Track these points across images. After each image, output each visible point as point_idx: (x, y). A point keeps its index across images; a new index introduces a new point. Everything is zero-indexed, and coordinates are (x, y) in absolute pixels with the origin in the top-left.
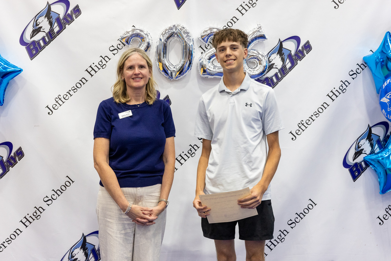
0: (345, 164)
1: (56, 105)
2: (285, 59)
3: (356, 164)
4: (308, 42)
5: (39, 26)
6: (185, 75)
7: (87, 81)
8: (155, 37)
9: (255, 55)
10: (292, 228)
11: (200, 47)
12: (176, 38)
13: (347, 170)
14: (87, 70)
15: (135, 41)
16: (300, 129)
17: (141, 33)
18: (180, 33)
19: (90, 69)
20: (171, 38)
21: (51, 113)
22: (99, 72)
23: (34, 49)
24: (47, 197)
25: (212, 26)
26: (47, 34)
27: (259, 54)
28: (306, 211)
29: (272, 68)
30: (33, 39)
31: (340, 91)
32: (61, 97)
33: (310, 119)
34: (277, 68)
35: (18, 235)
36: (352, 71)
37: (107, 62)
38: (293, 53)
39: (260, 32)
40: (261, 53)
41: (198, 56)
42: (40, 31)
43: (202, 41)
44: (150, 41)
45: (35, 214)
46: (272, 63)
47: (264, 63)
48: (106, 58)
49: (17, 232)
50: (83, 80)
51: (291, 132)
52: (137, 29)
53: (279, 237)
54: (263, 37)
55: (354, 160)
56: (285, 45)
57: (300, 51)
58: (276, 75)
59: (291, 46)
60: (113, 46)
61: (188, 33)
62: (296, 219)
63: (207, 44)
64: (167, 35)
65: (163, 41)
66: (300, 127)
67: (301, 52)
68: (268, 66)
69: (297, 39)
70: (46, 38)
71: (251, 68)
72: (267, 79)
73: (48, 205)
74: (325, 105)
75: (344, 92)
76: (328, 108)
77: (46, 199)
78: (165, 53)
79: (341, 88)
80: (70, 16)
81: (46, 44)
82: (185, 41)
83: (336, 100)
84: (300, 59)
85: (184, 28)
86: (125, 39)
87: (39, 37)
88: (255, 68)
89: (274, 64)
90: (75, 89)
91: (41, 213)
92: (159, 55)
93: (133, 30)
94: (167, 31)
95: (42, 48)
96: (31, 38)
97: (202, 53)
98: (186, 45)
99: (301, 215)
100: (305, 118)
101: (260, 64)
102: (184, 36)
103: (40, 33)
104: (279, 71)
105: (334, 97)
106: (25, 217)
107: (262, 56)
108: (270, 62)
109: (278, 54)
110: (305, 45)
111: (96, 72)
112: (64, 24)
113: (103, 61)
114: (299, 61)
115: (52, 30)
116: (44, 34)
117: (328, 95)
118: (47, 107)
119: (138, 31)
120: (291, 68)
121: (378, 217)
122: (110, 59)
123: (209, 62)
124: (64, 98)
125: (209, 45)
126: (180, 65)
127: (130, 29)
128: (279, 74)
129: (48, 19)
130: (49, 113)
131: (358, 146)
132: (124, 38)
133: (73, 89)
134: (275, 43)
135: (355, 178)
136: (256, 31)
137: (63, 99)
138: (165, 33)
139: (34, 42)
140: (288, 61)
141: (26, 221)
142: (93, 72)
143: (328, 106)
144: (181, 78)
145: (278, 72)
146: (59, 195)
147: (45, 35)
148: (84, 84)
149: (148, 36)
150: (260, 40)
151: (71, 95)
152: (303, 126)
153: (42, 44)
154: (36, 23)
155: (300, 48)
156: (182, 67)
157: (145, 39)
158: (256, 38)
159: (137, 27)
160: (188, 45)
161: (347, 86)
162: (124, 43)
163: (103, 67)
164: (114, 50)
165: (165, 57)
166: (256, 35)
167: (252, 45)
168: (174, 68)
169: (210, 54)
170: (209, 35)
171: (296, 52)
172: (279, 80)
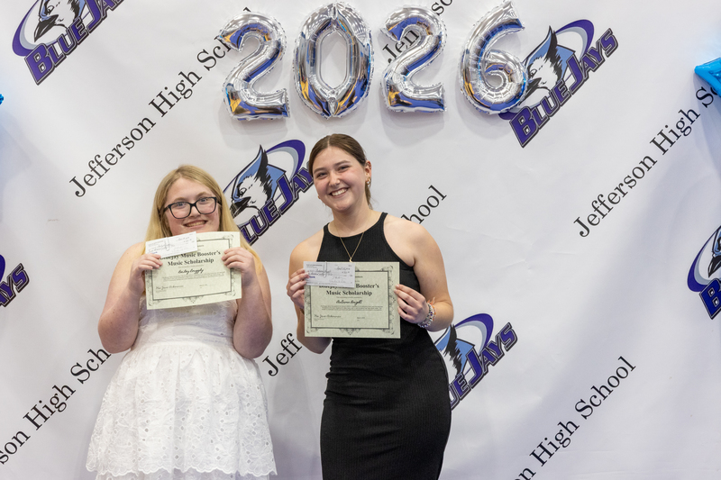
0: (693, 284)
1: (92, 177)
2: (563, 69)
3: (715, 283)
4: (609, 32)
5: (52, 14)
6: (355, 107)
7: (153, 125)
8: (291, 30)
9: (499, 61)
10: (585, 417)
11: (386, 48)
12: (334, 30)
13: (697, 294)
14: (152, 103)
15: (252, 40)
16: (596, 213)
17: (262, 22)
18: (343, 22)
19: (158, 101)
20: (325, 33)
21: (81, 192)
22: (178, 105)
23: (42, 62)
24: (78, 365)
25: (409, 4)
26: (68, 31)
27: (508, 59)
28: (614, 382)
29: (537, 87)
30: (40, 41)
31: (678, 132)
32: (102, 159)
33: (617, 192)
34: (546, 88)
35: (22, 444)
36: (703, 89)
37: (193, 84)
38: (579, 55)
39: (509, 14)
40: (511, 58)
41: (381, 67)
42: (53, 24)
43: (390, 36)
44: (281, 38)
45: (55, 401)
46: (535, 77)
47: (519, 78)
48: (192, 77)
49: (19, 439)
50: (146, 123)
51: (578, 220)
52: (254, 16)
53: (559, 437)
54: (515, 24)
55: (710, 275)
57: (593, 50)
58: (544, 102)
59: (573, 42)
60: (204, 51)
61: (360, 20)
62: (593, 399)
63: (399, 42)
64: (316, 27)
65: (308, 37)
66: (596, 209)
67: (596, 53)
68: (527, 85)
69: (586, 26)
70: (67, 37)
71: (493, 90)
72: (526, 110)
73: (82, 381)
74: (647, 161)
75: (686, 133)
76: (654, 168)
77: (77, 370)
78: (313, 63)
79: (680, 125)
81: (68, 50)
82: (355, 38)
83: (671, 150)
84: (594, 67)
85: (350, 10)
86: (229, 36)
87: (50, 37)
88: (501, 88)
89: (540, 79)
90: (130, 142)
91: (67, 398)
92: (302, 66)
93: (246, 18)
94: (316, 18)
95: (59, 60)
96: (36, 39)
97: (390, 61)
98: (356, 46)
99: (603, 391)
100: (607, 190)
101: (511, 80)
102: (352, 26)
103: (54, 27)
104: (551, 93)
105: (666, 145)
106: (35, 408)
107: (515, 63)
108: (531, 75)
109: (547, 57)
110: (603, 38)
111: (172, 106)
112: (104, 8)
113: (186, 82)
114: (591, 73)
115: (78, 22)
116: (63, 31)
117: (653, 141)
118: (74, 180)
119: (257, 20)
120: (575, 88)
122: (199, 79)
123: (405, 80)
124: (108, 162)
125: (403, 43)
126: (345, 88)
127: (239, 15)
128: (550, 100)
130: (77, 193)
131: (719, 244)
132: (228, 34)
133: (126, 141)
134: (541, 36)
135: (713, 310)
136: (501, 12)
137: (105, 164)
138: (313, 21)
139: (42, 48)
140: (569, 72)
141: (38, 416)
142: (165, 107)
143: (654, 163)
144: (348, 114)
145: (548, 95)
146: (103, 362)
147: (65, 33)
148: (148, 130)
149: (276, 28)
150: (511, 31)
151: (122, 156)
152: (602, 206)
153: (59, 51)
154: (46, 8)
155: (593, 45)
156: (348, 91)
157: (271, 36)
158: (500, 28)
159: (254, 11)
160: (360, 44)
161: (692, 122)
162: (228, 44)
163: (187, 95)
164: (208, 59)
165: (314, 71)
166: (500, 21)
167: (494, 40)
168: (333, 93)
169: (407, 62)
170: (404, 24)
171: (585, 53)
172: (550, 111)
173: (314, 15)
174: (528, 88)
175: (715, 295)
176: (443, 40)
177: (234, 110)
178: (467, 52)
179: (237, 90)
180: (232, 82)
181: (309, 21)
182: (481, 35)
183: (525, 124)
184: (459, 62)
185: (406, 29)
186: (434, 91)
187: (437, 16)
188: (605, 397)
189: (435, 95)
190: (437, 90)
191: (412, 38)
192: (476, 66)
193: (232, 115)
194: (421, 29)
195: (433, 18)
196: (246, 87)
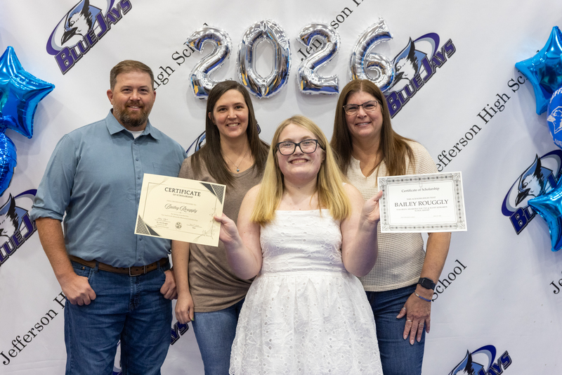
0: (505, 211)
2: (419, 66)
3: (520, 211)
4: (450, 41)
5: (73, 27)
6: (278, 90)
8: (235, 39)
9: (376, 60)
11: (300, 51)
12: (265, 39)
13: (508, 219)
15: (209, 45)
16: (441, 163)
17: (216, 33)
18: (271, 33)
20: (258, 40)
25: (315, 21)
26: (84, 38)
27: (382, 59)
28: (452, 276)
29: (401, 78)
30: (65, 45)
31: (496, 109)
33: (455, 149)
34: (407, 79)
35: (52, 318)
36: (512, 80)
37: (169, 75)
38: (429, 57)
39: (382, 28)
40: (384, 58)
41: (296, 65)
42: (74, 34)
43: (302, 42)
44: (229, 44)
46: (400, 71)
47: (389, 71)
48: (168, 70)
49: (51, 315)
52: (211, 29)
54: (387, 35)
55: (516, 205)
56: (418, 46)
57: (439, 53)
58: (406, 88)
59: (426, 47)
60: (177, 53)
61: (282, 32)
62: (438, 289)
63: (309, 47)
64: (252, 36)
65: (247, 43)
66: (441, 160)
67: (441, 55)
68: (394, 76)
69: (434, 37)
70: (84, 43)
72: (394, 93)
74: (475, 129)
75: (501, 109)
76: (480, 133)
78: (251, 61)
79: (497, 104)
80: (117, 12)
81: (84, 51)
82: (278, 44)
83: (491, 121)
84: (440, 65)
85: (276, 25)
86: (193, 43)
87: (73, 42)
88: (377, 79)
89: (403, 73)
92: (243, 63)
93: (205, 30)
94: (252, 30)
95: (78, 58)
96: (62, 44)
97: (302, 59)
98: (279, 49)
99: (445, 283)
100: (448, 147)
101: (384, 73)
102: (277, 36)
103: (75, 36)
104: (411, 82)
105: (487, 117)
107: (387, 62)
108: (397, 70)
109: (408, 58)
110: (446, 45)
112: (108, 23)
113: (164, 73)
114: (437, 68)
115: (91, 32)
116: (81, 38)
117: (479, 115)
119: (212, 31)
120: (427, 79)
121: (552, 283)
122: (173, 71)
123: (312, 72)
125: (311, 48)
126: (272, 78)
127: (200, 28)
128: (410, 87)
129: (86, 17)
131: (523, 184)
132: (193, 41)
134: (403, 44)
135: (518, 229)
136: (377, 27)
138: (251, 32)
139: (66, 50)
140: (422, 68)
141: (63, 299)
143: (480, 129)
144: (274, 96)
145: (408, 83)
147: (82, 40)
149: (226, 37)
150: (383, 40)
152: (445, 158)
153: (78, 52)
154: (69, 23)
155: (439, 50)
156: (274, 80)
157: (222, 42)
158: (377, 38)
159: (210, 25)
160: (282, 49)
161: (505, 102)
162: (193, 48)
163: (165, 82)
164: (179, 58)
165: (251, 67)
166: (377, 32)
167: (372, 46)
168: (264, 81)
169: (313, 61)
170: (311, 35)
171: (434, 55)
172: (410, 95)
173: (251, 28)
174: (396, 78)
175: (519, 219)
176: (338, 46)
177: (196, 92)
178: (355, 54)
179: (199, 78)
180: (195, 74)
181: (248, 32)
182: (364, 43)
183: (393, 103)
184: (349, 60)
185: (313, 38)
186: (332, 80)
187: (334, 30)
188: (446, 287)
189: (333, 83)
190: (334, 80)
191: (317, 44)
192: (360, 64)
193: (195, 96)
194: (323, 38)
195: (331, 31)
196: (205, 77)
